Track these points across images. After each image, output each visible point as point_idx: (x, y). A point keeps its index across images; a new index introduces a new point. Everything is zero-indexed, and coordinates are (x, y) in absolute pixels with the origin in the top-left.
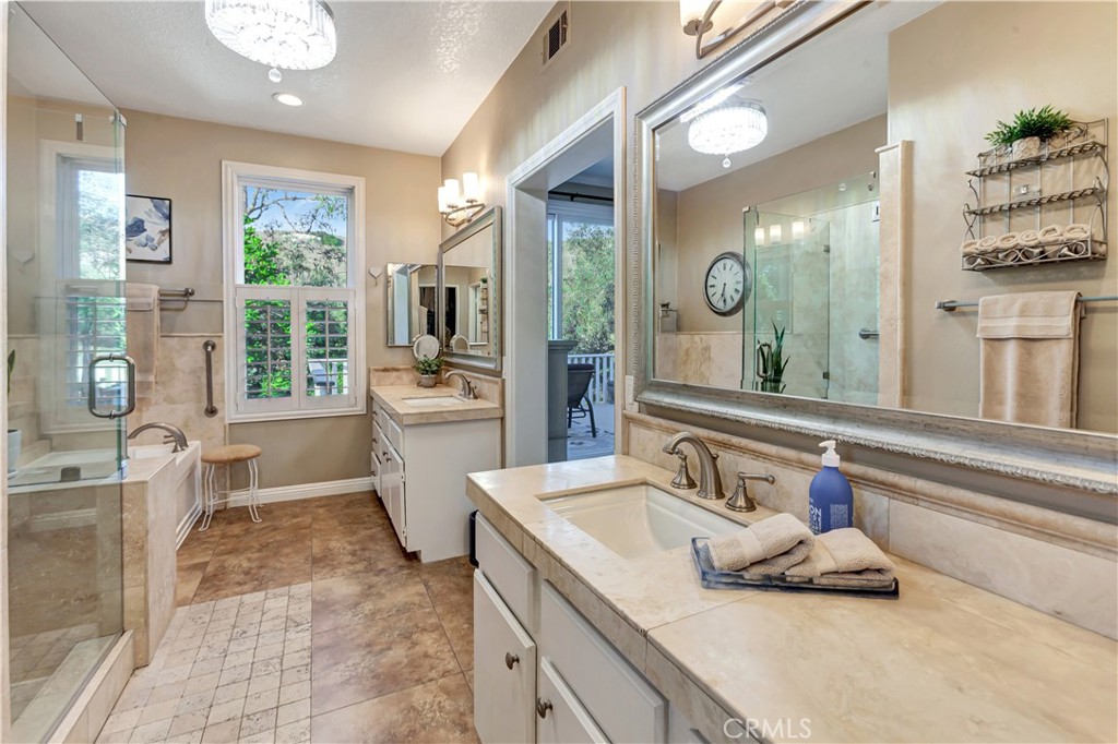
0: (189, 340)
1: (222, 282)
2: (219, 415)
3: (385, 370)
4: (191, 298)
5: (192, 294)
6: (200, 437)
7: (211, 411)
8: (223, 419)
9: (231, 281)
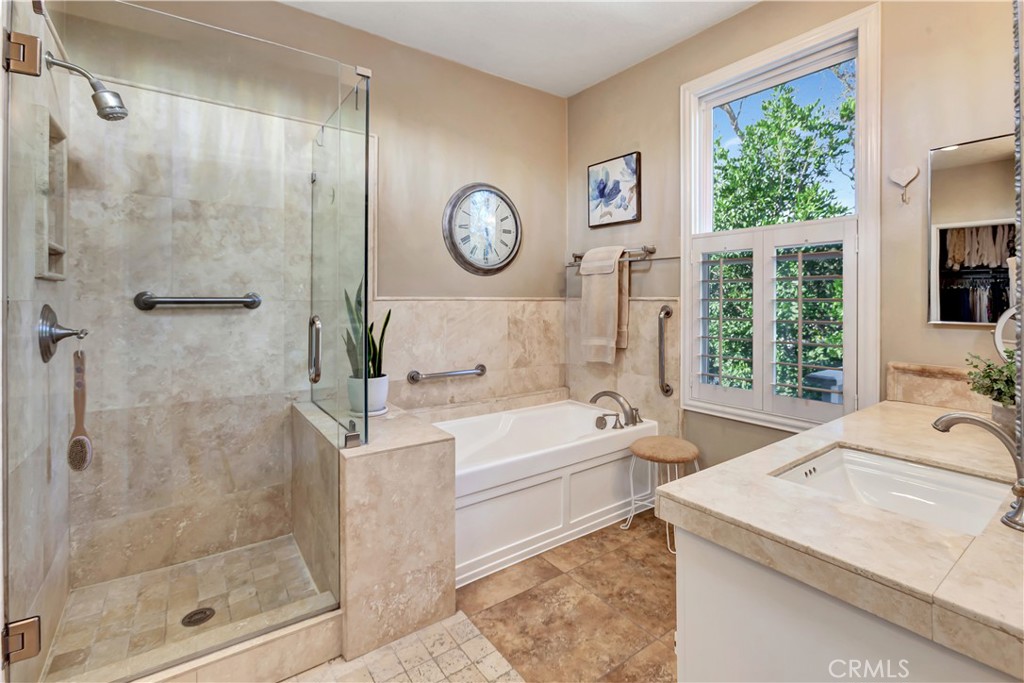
0: (650, 303)
1: (679, 235)
2: (675, 396)
3: (923, 372)
4: (654, 257)
5: (652, 252)
6: (658, 418)
7: (667, 391)
8: (677, 402)
9: (688, 233)
